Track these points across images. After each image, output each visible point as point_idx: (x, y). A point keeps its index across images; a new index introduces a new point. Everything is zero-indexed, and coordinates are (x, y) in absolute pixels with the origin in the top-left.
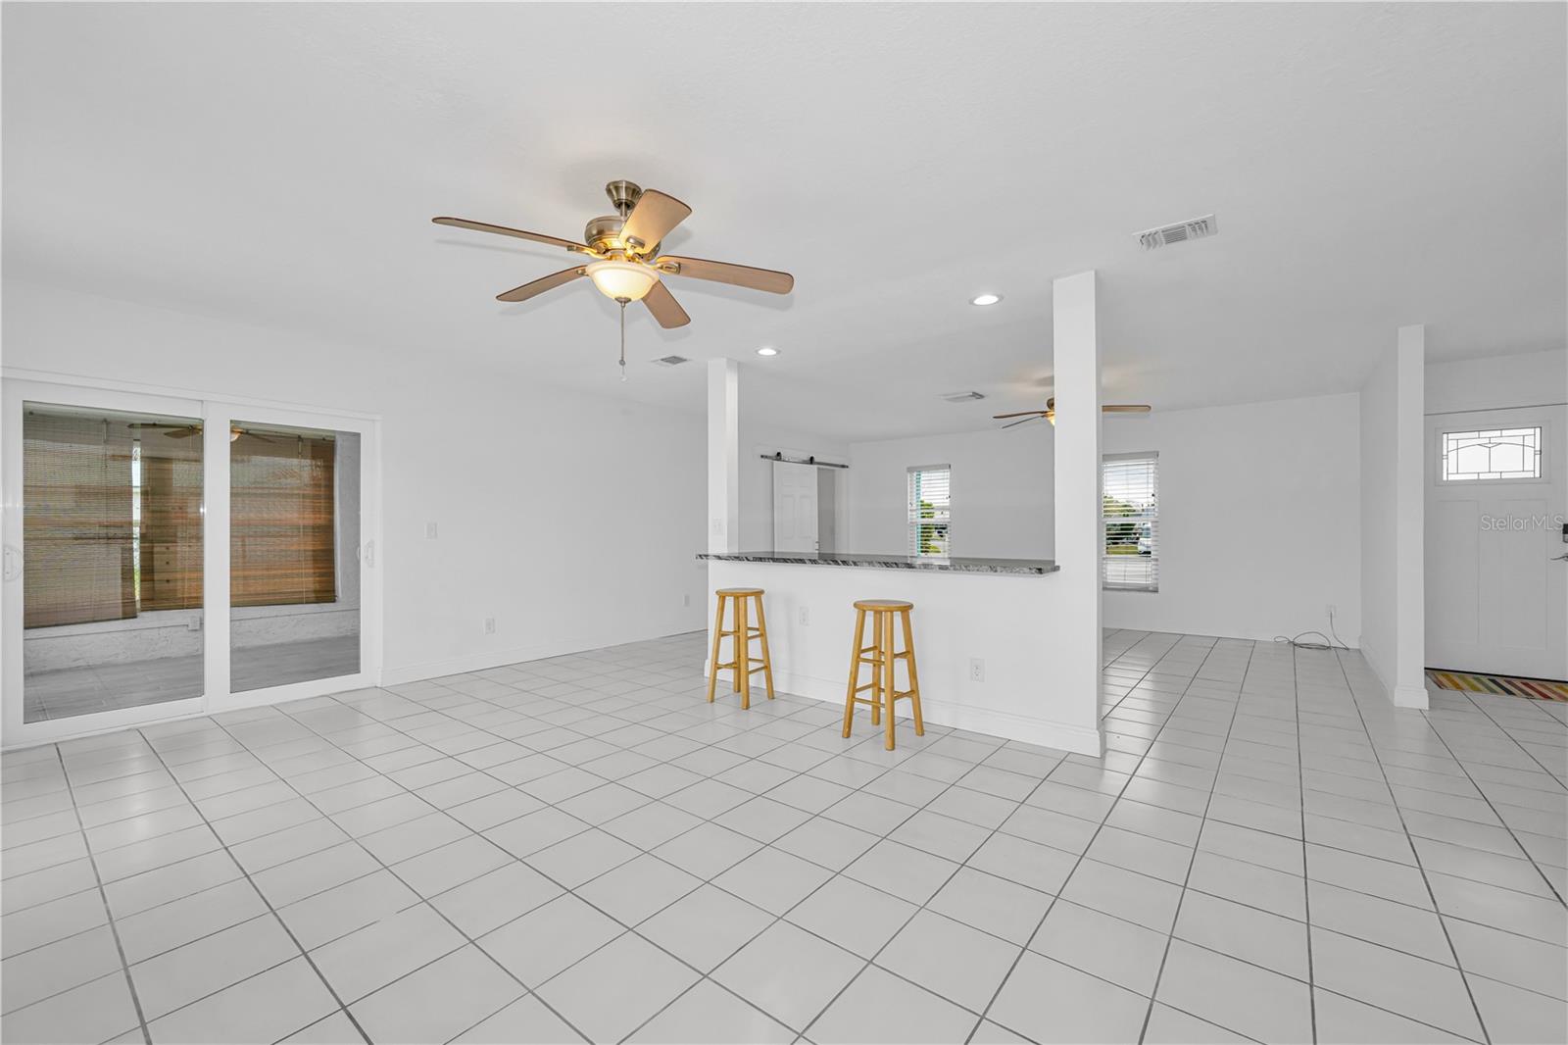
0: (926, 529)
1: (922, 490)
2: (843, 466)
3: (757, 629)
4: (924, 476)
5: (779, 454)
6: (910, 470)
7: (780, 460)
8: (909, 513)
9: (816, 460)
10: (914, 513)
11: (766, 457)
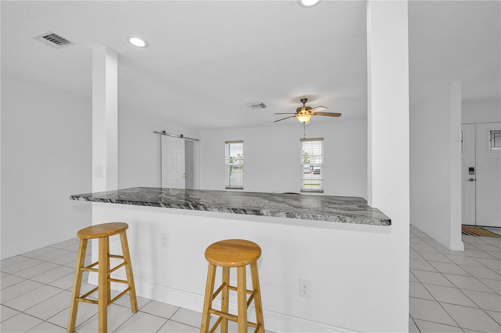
0: (231, 167)
1: (231, 151)
2: (197, 140)
3: (122, 257)
4: (232, 145)
5: (164, 132)
6: (226, 142)
7: (165, 134)
8: (226, 161)
9: (184, 136)
10: (228, 161)
11: (157, 133)
